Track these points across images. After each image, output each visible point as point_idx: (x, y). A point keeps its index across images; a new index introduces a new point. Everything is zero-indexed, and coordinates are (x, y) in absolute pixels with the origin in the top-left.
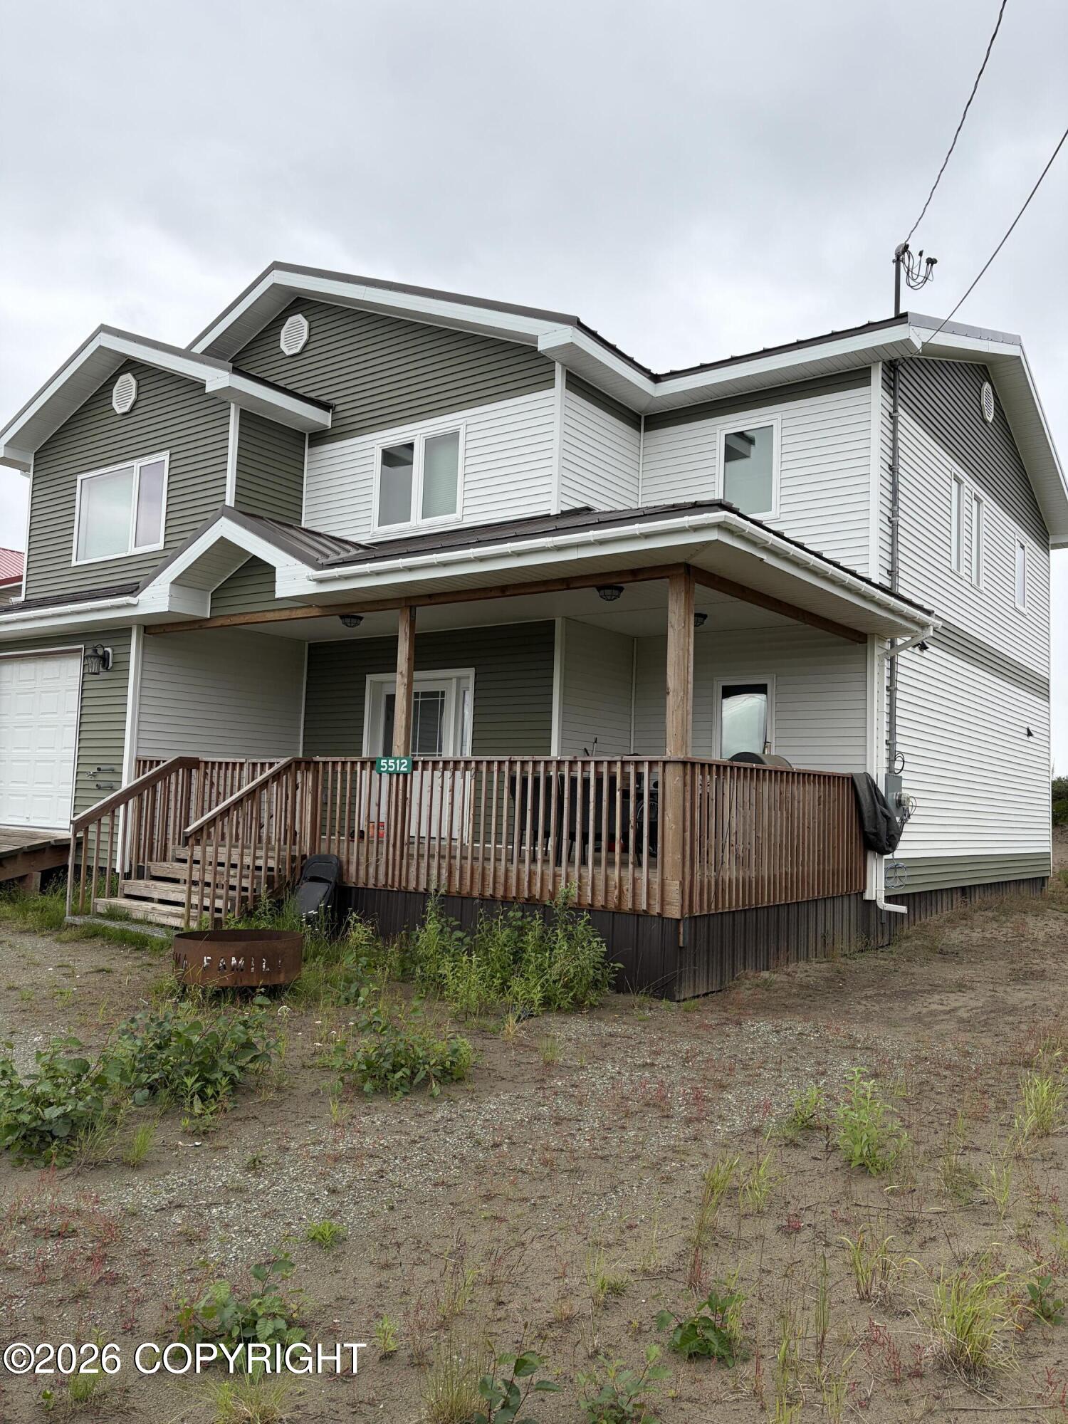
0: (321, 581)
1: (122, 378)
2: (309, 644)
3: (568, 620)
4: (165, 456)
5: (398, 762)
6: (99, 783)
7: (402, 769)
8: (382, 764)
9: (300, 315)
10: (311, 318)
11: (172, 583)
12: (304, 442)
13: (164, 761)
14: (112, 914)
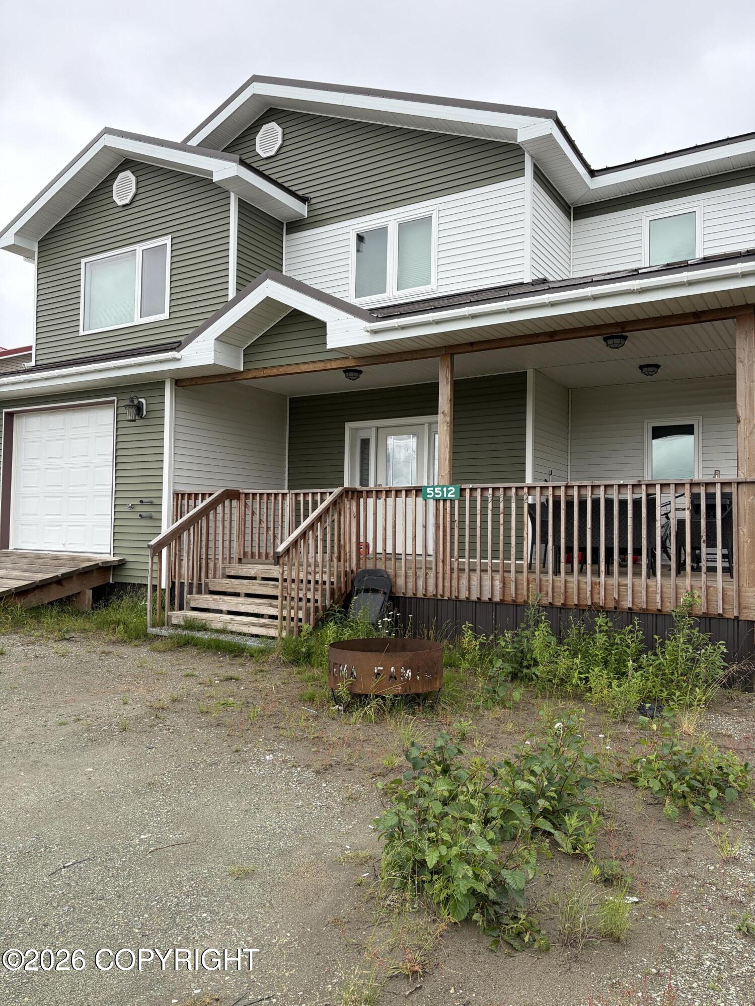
0: (375, 332)
1: (121, 175)
2: (290, 399)
3: (537, 371)
4: (167, 240)
5: (445, 489)
6: (141, 514)
7: (449, 495)
8: (428, 492)
9: (274, 123)
10: (285, 125)
11: (216, 339)
12: (283, 229)
13: (210, 495)
14: (190, 625)
